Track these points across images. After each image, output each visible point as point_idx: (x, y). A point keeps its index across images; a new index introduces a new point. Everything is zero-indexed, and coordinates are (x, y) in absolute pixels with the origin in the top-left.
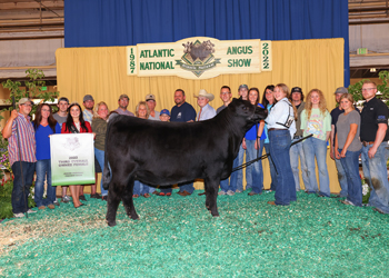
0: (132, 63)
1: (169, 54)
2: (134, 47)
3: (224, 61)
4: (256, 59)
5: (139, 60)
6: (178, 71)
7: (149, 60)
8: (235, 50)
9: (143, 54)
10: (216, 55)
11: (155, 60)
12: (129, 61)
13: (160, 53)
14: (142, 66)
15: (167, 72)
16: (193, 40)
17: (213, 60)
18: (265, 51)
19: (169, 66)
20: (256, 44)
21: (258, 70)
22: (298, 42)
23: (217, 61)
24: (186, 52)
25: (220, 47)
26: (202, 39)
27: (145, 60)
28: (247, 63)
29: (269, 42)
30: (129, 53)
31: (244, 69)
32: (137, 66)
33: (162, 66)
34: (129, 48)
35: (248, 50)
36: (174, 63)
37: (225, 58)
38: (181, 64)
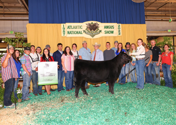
0: (64, 31)
1: (80, 28)
2: (64, 24)
4: (116, 31)
5: (67, 30)
6: (84, 35)
7: (71, 30)
8: (107, 27)
9: (69, 27)
10: (100, 29)
11: (74, 30)
12: (62, 30)
13: (76, 27)
14: (68, 33)
15: (80, 35)
16: (90, 22)
18: (119, 28)
19: (80, 33)
20: (115, 25)
21: (116, 35)
22: (130, 25)
23: (100, 31)
24: (87, 27)
25: (101, 26)
26: (94, 22)
28: (112, 32)
29: (120, 24)
30: (62, 27)
31: (111, 35)
32: (66, 33)
33: (77, 33)
34: (62, 25)
35: (112, 27)
36: (82, 31)
37: (103, 30)
38: (85, 32)
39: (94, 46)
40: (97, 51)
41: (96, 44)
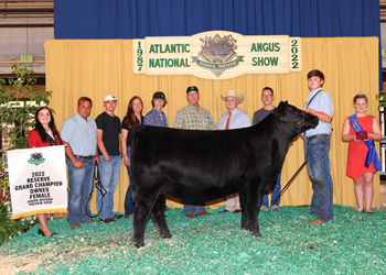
0: (140, 59)
1: (184, 49)
2: (142, 41)
3: (248, 59)
4: (284, 57)
5: (147, 56)
6: (195, 70)
7: (159, 56)
8: (260, 47)
9: (152, 49)
10: (239, 52)
11: (168, 56)
12: (136, 57)
13: (173, 49)
14: (152, 63)
15: (182, 70)
16: (212, 34)
17: (235, 58)
18: (294, 49)
19: (184, 63)
20: (284, 41)
21: (286, 70)
22: (329, 39)
23: (240, 59)
24: (204, 48)
25: (243, 43)
26: (223, 34)
27: (155, 56)
28: (274, 61)
29: (298, 39)
30: (136, 47)
31: (271, 69)
32: (146, 63)
33: (176, 63)
34: (135, 41)
35: (275, 46)
36: (190, 60)
37: (249, 56)
38: (198, 62)
39: (226, 99)
40: (234, 112)
41: (232, 93)
